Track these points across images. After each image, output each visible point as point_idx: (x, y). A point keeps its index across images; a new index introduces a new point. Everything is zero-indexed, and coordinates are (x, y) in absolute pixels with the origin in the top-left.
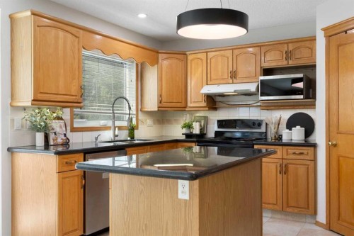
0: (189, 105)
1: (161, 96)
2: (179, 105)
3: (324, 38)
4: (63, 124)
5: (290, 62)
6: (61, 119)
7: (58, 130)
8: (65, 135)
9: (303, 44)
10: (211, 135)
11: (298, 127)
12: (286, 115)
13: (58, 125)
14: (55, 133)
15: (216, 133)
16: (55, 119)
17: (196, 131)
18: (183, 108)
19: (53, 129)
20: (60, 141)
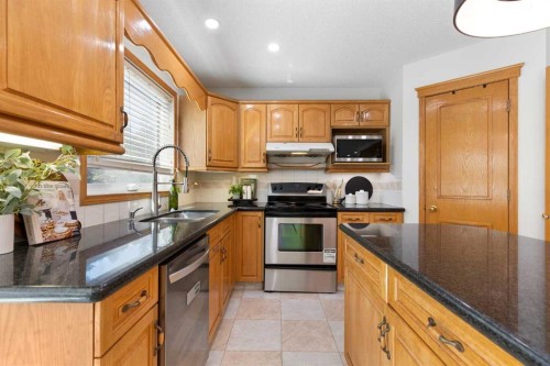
0: (243, 165)
1: (210, 152)
2: (230, 164)
3: (417, 100)
4: (66, 191)
5: (361, 124)
6: (63, 179)
7: (54, 204)
8: (74, 215)
9: (374, 106)
10: (262, 200)
11: (362, 191)
12: (346, 178)
13: (55, 193)
14: (48, 214)
15: (270, 198)
16: (51, 177)
17: (247, 196)
18: (234, 169)
19: (41, 202)
20: (61, 230)
